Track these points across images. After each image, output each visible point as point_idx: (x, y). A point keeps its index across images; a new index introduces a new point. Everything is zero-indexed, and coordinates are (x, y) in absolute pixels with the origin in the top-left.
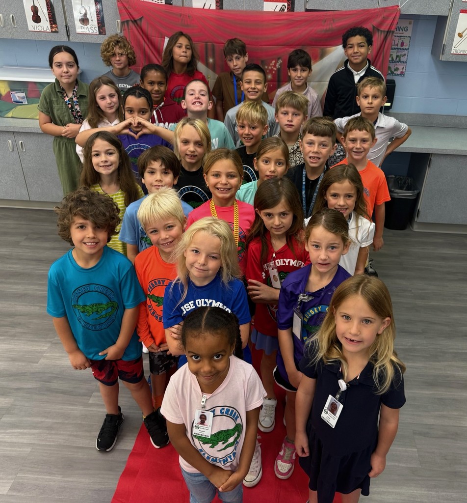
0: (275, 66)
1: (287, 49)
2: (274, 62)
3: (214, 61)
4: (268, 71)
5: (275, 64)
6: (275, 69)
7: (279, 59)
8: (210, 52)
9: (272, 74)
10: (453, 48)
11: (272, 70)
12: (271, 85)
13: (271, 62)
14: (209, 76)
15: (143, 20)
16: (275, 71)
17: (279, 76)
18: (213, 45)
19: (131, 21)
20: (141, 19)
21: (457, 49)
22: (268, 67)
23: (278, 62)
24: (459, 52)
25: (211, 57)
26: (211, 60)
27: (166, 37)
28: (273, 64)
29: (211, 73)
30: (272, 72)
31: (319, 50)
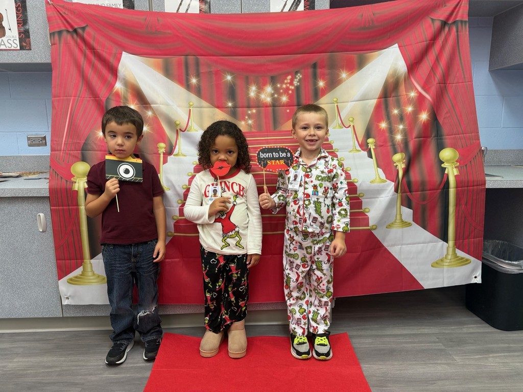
0: (291, 83)
2: (289, 77)
3: (199, 81)
4: (281, 91)
5: (292, 80)
6: (292, 87)
7: (297, 73)
8: (192, 69)
9: (288, 94)
11: (288, 89)
12: (288, 111)
13: (286, 79)
14: (191, 103)
15: (88, 29)
16: (292, 90)
17: (298, 96)
19: (68, 31)
20: (83, 29)
22: (281, 86)
23: (296, 78)
25: (193, 77)
26: (194, 81)
27: (123, 52)
28: (289, 81)
29: (194, 99)
30: (288, 92)
31: (355, 57)
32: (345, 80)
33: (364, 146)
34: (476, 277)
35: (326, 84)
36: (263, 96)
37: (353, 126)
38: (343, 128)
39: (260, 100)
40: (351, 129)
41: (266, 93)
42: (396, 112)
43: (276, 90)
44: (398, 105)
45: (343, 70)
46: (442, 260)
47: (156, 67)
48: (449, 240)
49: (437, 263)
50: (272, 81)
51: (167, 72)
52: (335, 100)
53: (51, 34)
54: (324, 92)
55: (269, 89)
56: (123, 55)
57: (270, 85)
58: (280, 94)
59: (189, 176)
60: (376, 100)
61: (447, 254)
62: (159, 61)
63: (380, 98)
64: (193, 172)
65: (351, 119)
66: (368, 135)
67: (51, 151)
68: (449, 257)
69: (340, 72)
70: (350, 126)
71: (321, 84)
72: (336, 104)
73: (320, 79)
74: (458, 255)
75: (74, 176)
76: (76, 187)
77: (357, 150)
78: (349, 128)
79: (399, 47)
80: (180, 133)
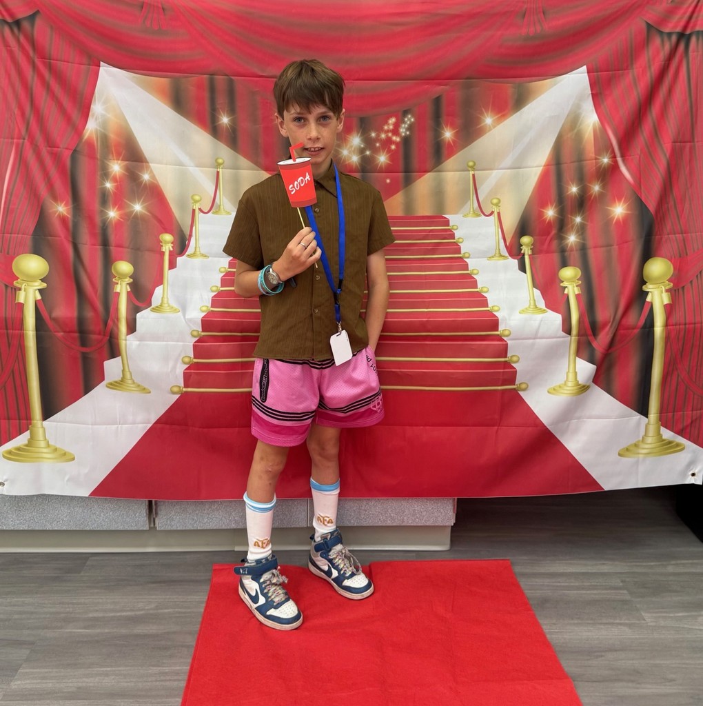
0: (395, 131)
1: (427, 86)
2: (392, 121)
3: (234, 121)
4: (378, 145)
5: (397, 126)
6: (396, 139)
7: (405, 113)
8: (221, 100)
9: (389, 151)
11: (389, 141)
12: (388, 181)
13: (386, 123)
14: (220, 161)
15: (38, 21)
16: (397, 144)
17: (407, 156)
18: (231, 79)
19: (5, 23)
20: (32, 18)
22: (378, 135)
23: (404, 122)
25: (224, 114)
26: (225, 120)
27: (102, 63)
28: (391, 127)
29: (225, 152)
30: (390, 147)
31: (509, 88)
32: (490, 130)
33: (514, 250)
34: (693, 475)
35: (457, 135)
36: (345, 152)
37: (499, 214)
38: (480, 216)
39: (340, 159)
40: (494, 218)
41: (352, 147)
42: (574, 189)
43: (369, 143)
45: (487, 110)
46: (636, 445)
47: (160, 92)
48: (649, 413)
49: (627, 450)
50: (361, 127)
51: (178, 102)
52: (471, 164)
54: (452, 149)
55: (356, 141)
56: (101, 68)
57: (358, 132)
58: (375, 151)
59: (213, 291)
60: (541, 168)
61: (646, 435)
62: (164, 82)
63: (547, 165)
64: (219, 285)
65: (495, 201)
66: (522, 230)
68: (649, 440)
69: (482, 113)
70: (492, 213)
71: (448, 134)
72: (471, 173)
73: (447, 126)
74: (664, 437)
75: (17, 278)
76: (21, 298)
77: (501, 256)
78: (491, 217)
79: (588, 72)
80: (199, 215)
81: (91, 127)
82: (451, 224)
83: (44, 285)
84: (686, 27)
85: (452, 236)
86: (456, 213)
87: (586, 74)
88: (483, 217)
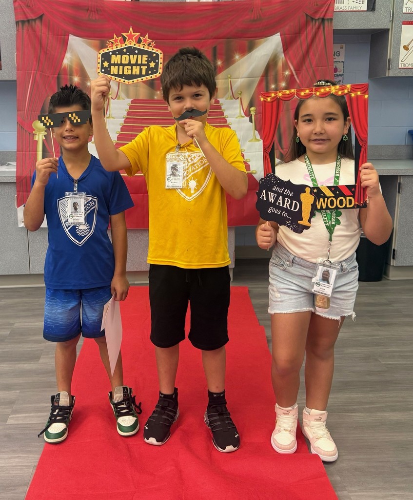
10: (400, 62)
15: (44, 18)
20: (41, 17)
21: (405, 62)
24: (407, 66)
27: (70, 35)
31: (246, 42)
32: (238, 61)
33: (247, 113)
35: (223, 63)
37: (241, 98)
40: (238, 101)
42: (273, 86)
44: (276, 81)
45: (236, 52)
47: (95, 47)
52: (229, 76)
53: (16, 22)
54: (221, 69)
56: (70, 37)
59: (117, 133)
60: (260, 78)
62: (96, 42)
63: (262, 76)
64: (120, 131)
65: (239, 92)
66: (251, 104)
67: (18, 111)
69: (234, 54)
70: (238, 98)
71: (219, 63)
72: (229, 80)
73: (219, 59)
75: (34, 130)
76: (36, 138)
77: (242, 116)
78: (238, 100)
79: (281, 35)
80: (111, 101)
81: (66, 62)
82: (220, 103)
83: (46, 133)
84: (324, 16)
85: (221, 108)
86: (223, 98)
87: (280, 36)
88: (234, 100)
